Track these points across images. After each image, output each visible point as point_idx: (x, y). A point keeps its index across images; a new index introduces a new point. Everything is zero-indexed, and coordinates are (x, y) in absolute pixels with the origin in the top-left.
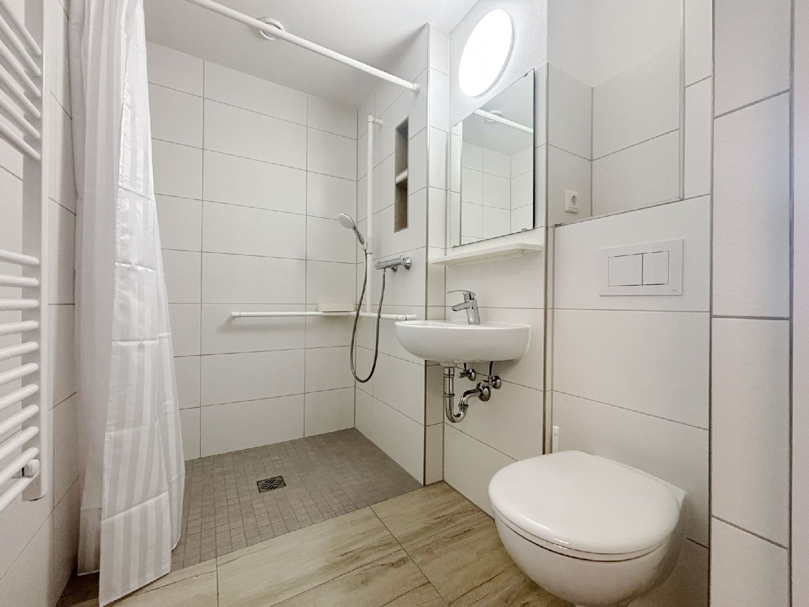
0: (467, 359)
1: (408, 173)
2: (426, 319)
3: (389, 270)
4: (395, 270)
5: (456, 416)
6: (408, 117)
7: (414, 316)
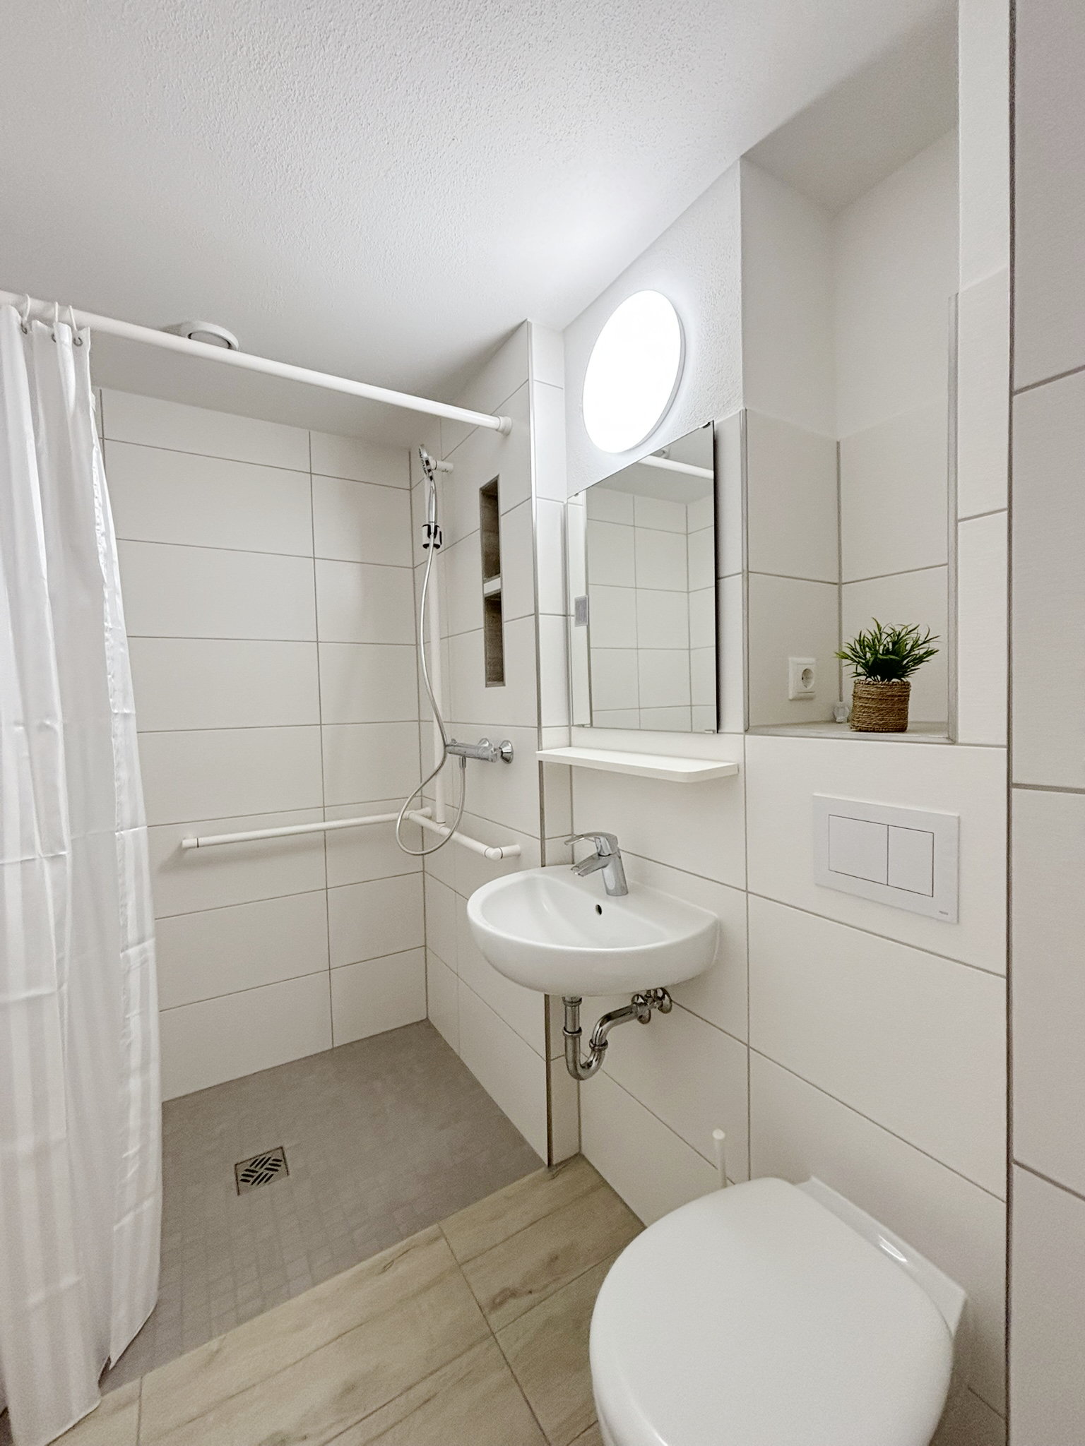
1: (502, 584)
5: (583, 1067)
6: (498, 477)
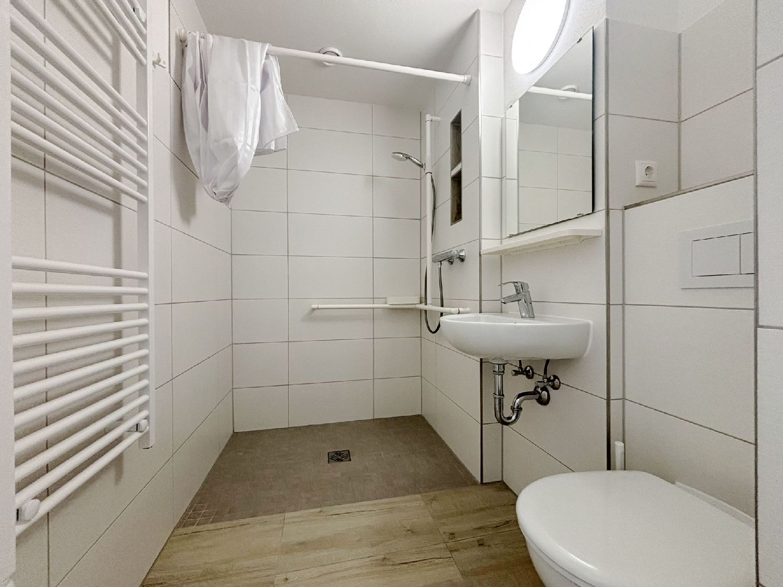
0: (522, 356)
2: (481, 312)
3: (445, 263)
4: (452, 263)
7: (468, 309)
